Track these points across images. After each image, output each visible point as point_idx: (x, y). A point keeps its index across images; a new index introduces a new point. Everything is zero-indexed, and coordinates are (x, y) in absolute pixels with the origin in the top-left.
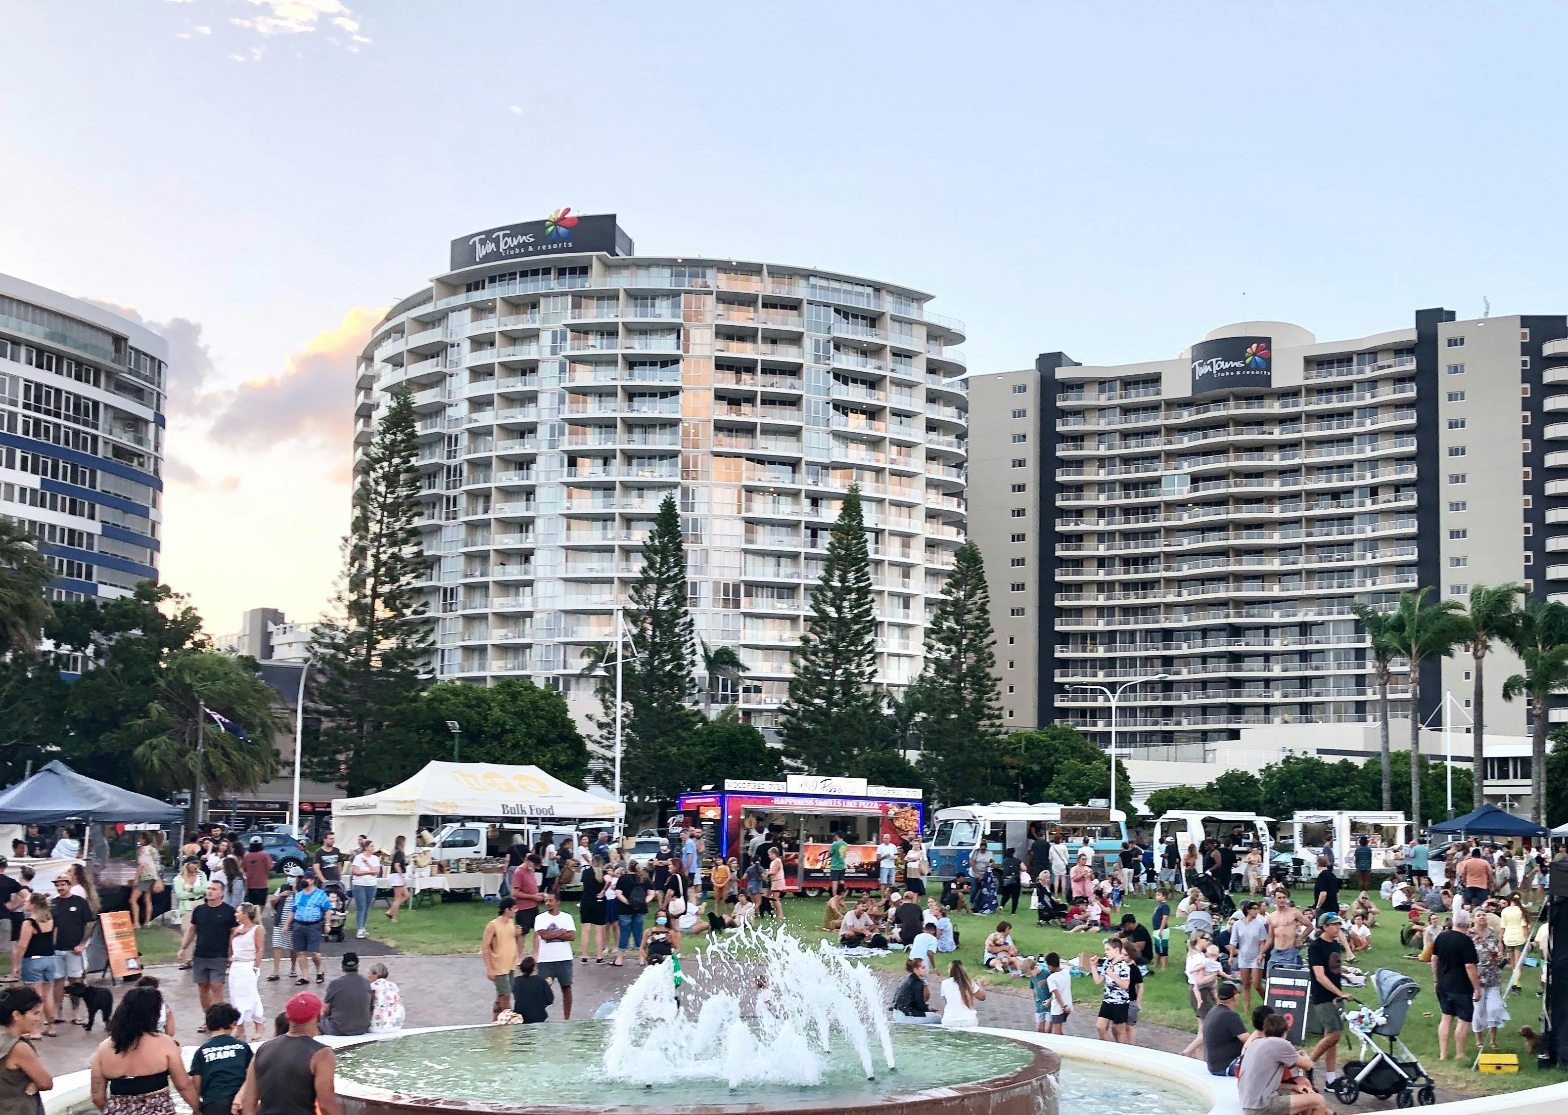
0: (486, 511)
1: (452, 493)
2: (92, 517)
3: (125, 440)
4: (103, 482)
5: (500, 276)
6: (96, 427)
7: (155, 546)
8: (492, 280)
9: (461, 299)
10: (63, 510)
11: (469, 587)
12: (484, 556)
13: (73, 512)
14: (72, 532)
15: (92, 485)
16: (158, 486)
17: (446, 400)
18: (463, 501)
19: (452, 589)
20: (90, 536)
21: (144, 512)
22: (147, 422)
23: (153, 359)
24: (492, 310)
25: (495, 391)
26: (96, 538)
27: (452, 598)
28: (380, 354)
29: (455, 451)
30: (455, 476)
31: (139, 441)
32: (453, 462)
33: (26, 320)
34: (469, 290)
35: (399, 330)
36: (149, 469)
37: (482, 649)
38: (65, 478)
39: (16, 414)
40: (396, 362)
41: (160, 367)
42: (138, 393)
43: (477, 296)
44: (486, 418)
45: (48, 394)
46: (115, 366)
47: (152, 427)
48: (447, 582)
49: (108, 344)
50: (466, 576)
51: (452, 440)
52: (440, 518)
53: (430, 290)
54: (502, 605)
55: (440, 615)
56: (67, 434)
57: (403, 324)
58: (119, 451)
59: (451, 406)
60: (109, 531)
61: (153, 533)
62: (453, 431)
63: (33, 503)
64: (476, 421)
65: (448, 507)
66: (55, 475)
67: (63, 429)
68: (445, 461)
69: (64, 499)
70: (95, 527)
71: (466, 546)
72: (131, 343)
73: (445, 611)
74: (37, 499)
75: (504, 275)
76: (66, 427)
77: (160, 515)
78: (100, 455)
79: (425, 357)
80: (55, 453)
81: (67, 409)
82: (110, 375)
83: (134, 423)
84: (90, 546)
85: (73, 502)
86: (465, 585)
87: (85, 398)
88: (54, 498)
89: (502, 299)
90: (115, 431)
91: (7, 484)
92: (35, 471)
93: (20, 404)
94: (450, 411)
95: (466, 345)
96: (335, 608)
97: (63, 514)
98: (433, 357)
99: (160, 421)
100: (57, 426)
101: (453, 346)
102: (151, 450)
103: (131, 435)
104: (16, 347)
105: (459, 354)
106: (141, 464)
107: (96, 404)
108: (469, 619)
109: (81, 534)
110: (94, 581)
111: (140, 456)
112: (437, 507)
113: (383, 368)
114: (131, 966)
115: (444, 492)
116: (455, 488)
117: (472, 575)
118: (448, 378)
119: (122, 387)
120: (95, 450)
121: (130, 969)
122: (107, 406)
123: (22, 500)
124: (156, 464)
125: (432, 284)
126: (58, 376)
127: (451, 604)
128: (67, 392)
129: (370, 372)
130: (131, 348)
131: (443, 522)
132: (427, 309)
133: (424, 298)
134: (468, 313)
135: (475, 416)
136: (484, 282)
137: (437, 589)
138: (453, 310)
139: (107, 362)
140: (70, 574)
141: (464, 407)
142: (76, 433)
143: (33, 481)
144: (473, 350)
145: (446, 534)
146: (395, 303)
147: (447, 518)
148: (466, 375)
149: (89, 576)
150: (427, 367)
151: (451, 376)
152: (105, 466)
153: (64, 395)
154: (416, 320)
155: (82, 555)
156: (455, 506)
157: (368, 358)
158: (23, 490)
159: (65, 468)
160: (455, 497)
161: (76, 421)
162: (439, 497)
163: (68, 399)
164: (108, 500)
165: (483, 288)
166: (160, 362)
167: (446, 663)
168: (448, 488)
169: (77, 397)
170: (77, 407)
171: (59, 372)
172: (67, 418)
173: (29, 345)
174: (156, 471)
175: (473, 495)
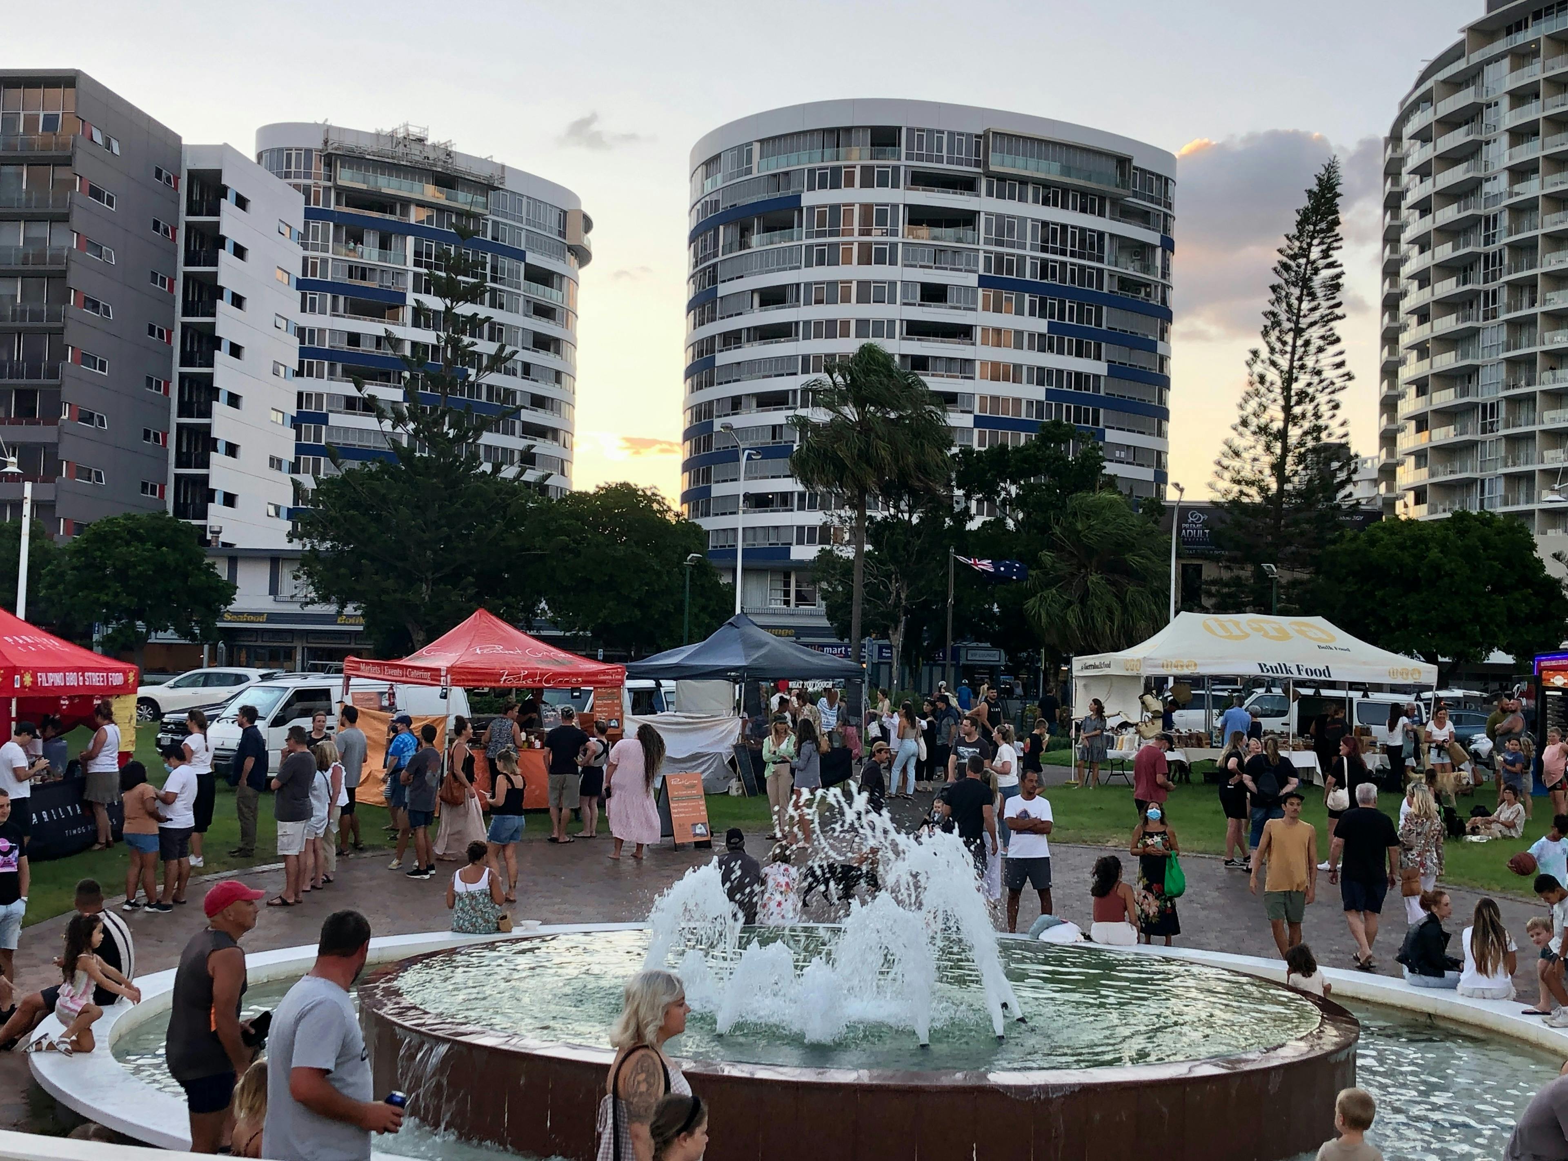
0: (1533, 303)
1: (1491, 286)
2: (1098, 357)
3: (1131, 271)
4: (1108, 318)
5: (1547, 9)
6: (1101, 260)
7: (1164, 383)
8: (1537, 16)
9: (1501, 45)
10: (1070, 353)
11: (1513, 401)
12: (1529, 361)
13: (1079, 354)
14: (1078, 375)
15: (1099, 323)
16: (1166, 316)
17: (1482, 174)
18: (1504, 296)
19: (1492, 405)
20: (1097, 377)
21: (1152, 347)
22: (1154, 247)
23: (1159, 177)
24: (1536, 54)
25: (1540, 154)
26: (1102, 378)
27: (1492, 416)
28: (1410, 129)
29: (1494, 235)
30: (1494, 265)
31: (1146, 269)
32: (1492, 248)
33: (1032, 156)
34: (1509, 33)
35: (1427, 99)
36: (1156, 301)
37: (1529, 477)
38: (1071, 319)
39: (1024, 257)
40: (1424, 136)
41: (1166, 184)
42: (1144, 218)
43: (1521, 38)
44: (1532, 188)
45: (1054, 231)
46: (1121, 191)
47: (1159, 251)
48: (1486, 396)
49: (1111, 167)
50: (1508, 387)
51: (1491, 221)
52: (1478, 320)
53: (1461, 44)
54: (1553, 420)
55: (1479, 437)
56: (1073, 271)
57: (1431, 90)
58: (1125, 283)
59: (1488, 180)
60: (1115, 370)
61: (1161, 368)
62: (1491, 211)
63: (1041, 350)
64: (1517, 194)
65: (1486, 304)
66: (1062, 317)
67: (1069, 267)
68: (1482, 249)
69: (1070, 341)
70: (1099, 368)
71: (1508, 350)
72: (1135, 163)
73: (1484, 431)
74: (1044, 344)
75: (1552, 7)
76: (1072, 264)
77: (1169, 349)
78: (1105, 290)
79: (1457, 126)
80: (1061, 293)
81: (1073, 246)
82: (1116, 201)
83: (1141, 250)
84: (1097, 388)
85: (1079, 344)
86: (1507, 398)
87: (1090, 230)
88: (1061, 341)
89: (1548, 37)
90: (1122, 260)
91: (1016, 332)
92: (1042, 316)
93: (1028, 246)
94: (1487, 187)
95: (1505, 102)
96: (1241, 434)
97: (1070, 357)
98: (1467, 123)
99: (1168, 245)
100: (1063, 264)
101: (1489, 106)
102: (1159, 278)
103: (1137, 264)
104: (1024, 187)
105: (1497, 114)
106: (1148, 294)
107: (1101, 235)
108: (1512, 440)
109: (1087, 377)
110: (1101, 426)
111: (1149, 285)
112: (1475, 307)
113: (1411, 146)
114: (698, 831)
115: (1481, 286)
116: (1494, 279)
117: (1514, 386)
118: (1484, 147)
119: (1126, 213)
120: (1100, 286)
121: (695, 835)
122: (1112, 236)
123: (1031, 347)
124: (1164, 293)
125: (1463, 36)
126: (1065, 211)
127: (1492, 423)
128: (1072, 227)
129: (1398, 155)
130: (1136, 168)
131: (1480, 324)
132: (1460, 65)
133: (1454, 53)
134: (1506, 63)
135: (1517, 188)
136: (1526, 20)
137: (1475, 405)
138: (1489, 61)
139: (1113, 189)
140: (1077, 420)
141: (1504, 179)
142: (1082, 268)
143: (1041, 325)
144: (1512, 107)
145: (1486, 339)
146: (1424, 66)
147: (1486, 319)
148: (1505, 139)
149: (1096, 421)
150: (1457, 138)
151: (1488, 143)
152: (1111, 301)
153: (1070, 230)
154: (1445, 82)
155: (1088, 399)
156: (1494, 302)
157: (1395, 138)
158: (1031, 335)
159: (1071, 308)
160: (1494, 292)
161: (1082, 256)
162: (1476, 293)
163: (1073, 233)
164: (1116, 337)
165: (1526, 27)
166: (1167, 179)
167: (1486, 495)
168: (1486, 281)
169: (1083, 230)
170: (1082, 241)
171: (1064, 206)
172: (1073, 254)
173: (1037, 182)
174: (1164, 300)
175: (1515, 287)
